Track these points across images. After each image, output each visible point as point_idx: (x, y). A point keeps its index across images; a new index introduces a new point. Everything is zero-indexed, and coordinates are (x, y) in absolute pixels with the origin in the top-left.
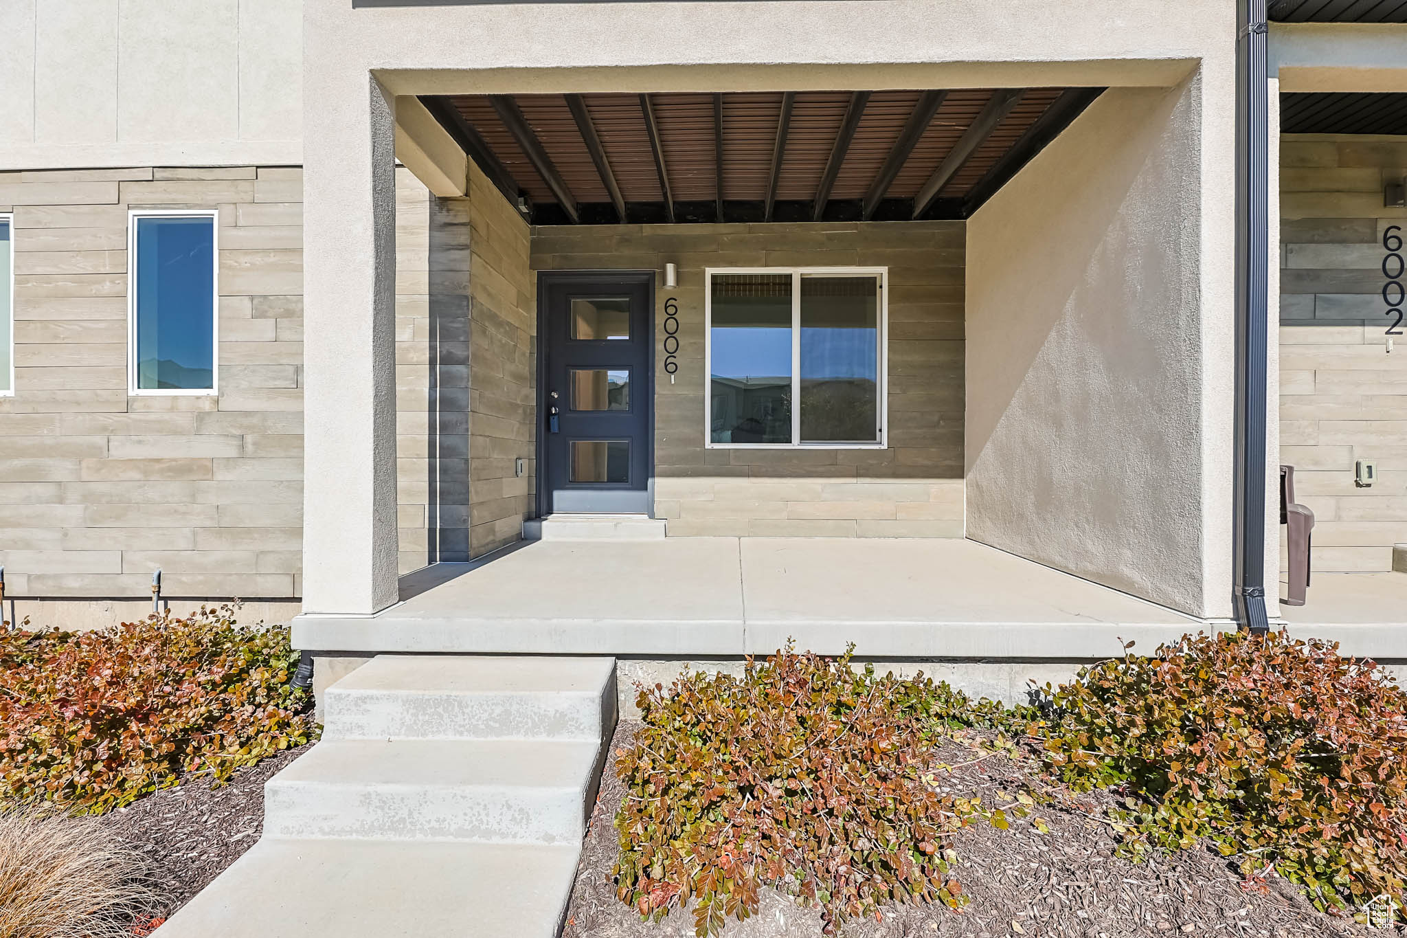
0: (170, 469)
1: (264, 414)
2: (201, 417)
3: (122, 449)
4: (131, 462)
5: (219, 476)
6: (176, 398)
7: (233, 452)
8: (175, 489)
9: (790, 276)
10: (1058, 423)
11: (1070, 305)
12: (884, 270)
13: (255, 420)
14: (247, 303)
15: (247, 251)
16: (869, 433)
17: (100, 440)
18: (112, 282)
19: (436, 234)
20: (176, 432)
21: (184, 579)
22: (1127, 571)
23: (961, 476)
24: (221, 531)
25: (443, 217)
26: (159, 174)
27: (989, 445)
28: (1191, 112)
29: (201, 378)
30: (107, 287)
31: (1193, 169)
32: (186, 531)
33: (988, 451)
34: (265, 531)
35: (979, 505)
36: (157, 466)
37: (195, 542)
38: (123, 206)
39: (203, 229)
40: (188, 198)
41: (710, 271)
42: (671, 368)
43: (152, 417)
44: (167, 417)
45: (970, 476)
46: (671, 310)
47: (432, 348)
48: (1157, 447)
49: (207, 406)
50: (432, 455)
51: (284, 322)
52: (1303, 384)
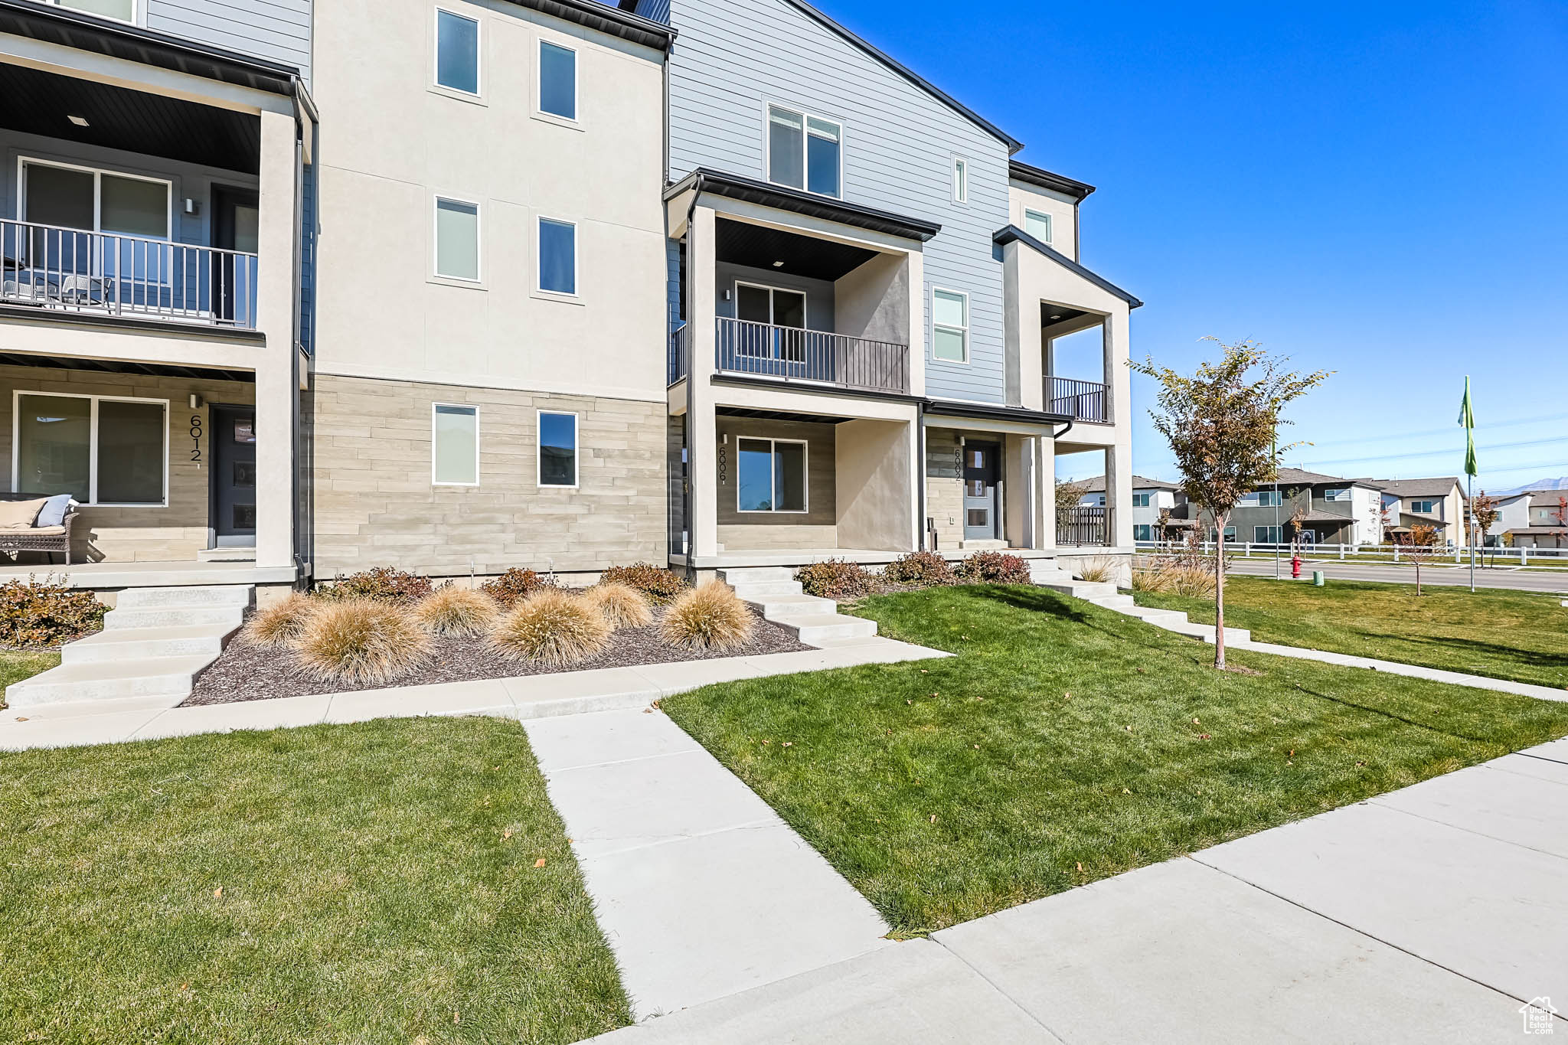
0: (556, 518)
1: (600, 497)
2: (571, 497)
3: (534, 510)
4: (538, 516)
5: (580, 521)
6: (559, 489)
7: (586, 512)
8: (559, 526)
9: (770, 441)
10: (875, 505)
11: (878, 469)
12: (806, 442)
13: (595, 499)
14: (591, 451)
15: (591, 431)
16: (801, 508)
17: (524, 506)
18: (529, 439)
19: (670, 430)
20: (560, 502)
21: (563, 564)
22: (896, 545)
23: (835, 524)
24: (580, 543)
25: (672, 423)
26: (552, 396)
27: (848, 512)
28: (908, 431)
29: (570, 481)
30: (527, 441)
31: (908, 439)
32: (565, 544)
33: (847, 515)
34: (601, 543)
35: (842, 535)
36: (551, 517)
37: (569, 549)
38: (534, 407)
39: (569, 420)
40: (566, 407)
41: (738, 437)
42: (723, 478)
43: (550, 496)
44: (555, 496)
45: (838, 524)
46: (722, 453)
47: (668, 473)
48: (903, 513)
49: (574, 493)
50: (669, 514)
51: (607, 460)
52: (936, 495)
